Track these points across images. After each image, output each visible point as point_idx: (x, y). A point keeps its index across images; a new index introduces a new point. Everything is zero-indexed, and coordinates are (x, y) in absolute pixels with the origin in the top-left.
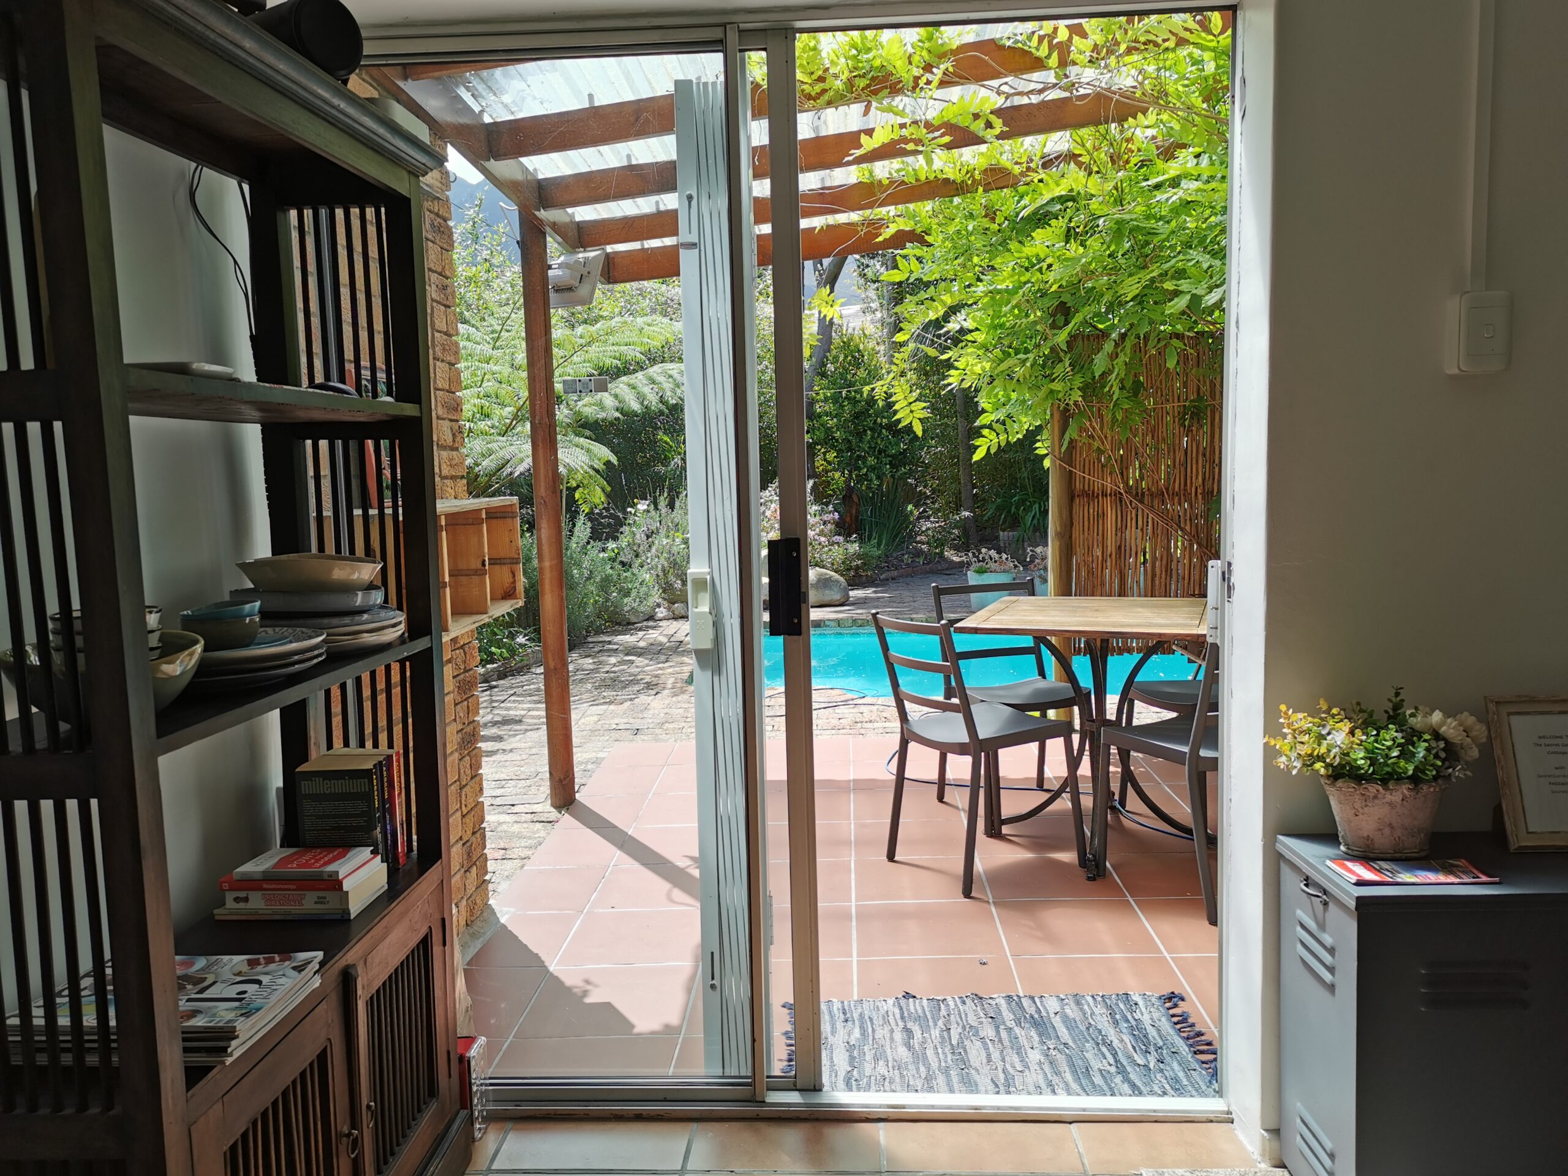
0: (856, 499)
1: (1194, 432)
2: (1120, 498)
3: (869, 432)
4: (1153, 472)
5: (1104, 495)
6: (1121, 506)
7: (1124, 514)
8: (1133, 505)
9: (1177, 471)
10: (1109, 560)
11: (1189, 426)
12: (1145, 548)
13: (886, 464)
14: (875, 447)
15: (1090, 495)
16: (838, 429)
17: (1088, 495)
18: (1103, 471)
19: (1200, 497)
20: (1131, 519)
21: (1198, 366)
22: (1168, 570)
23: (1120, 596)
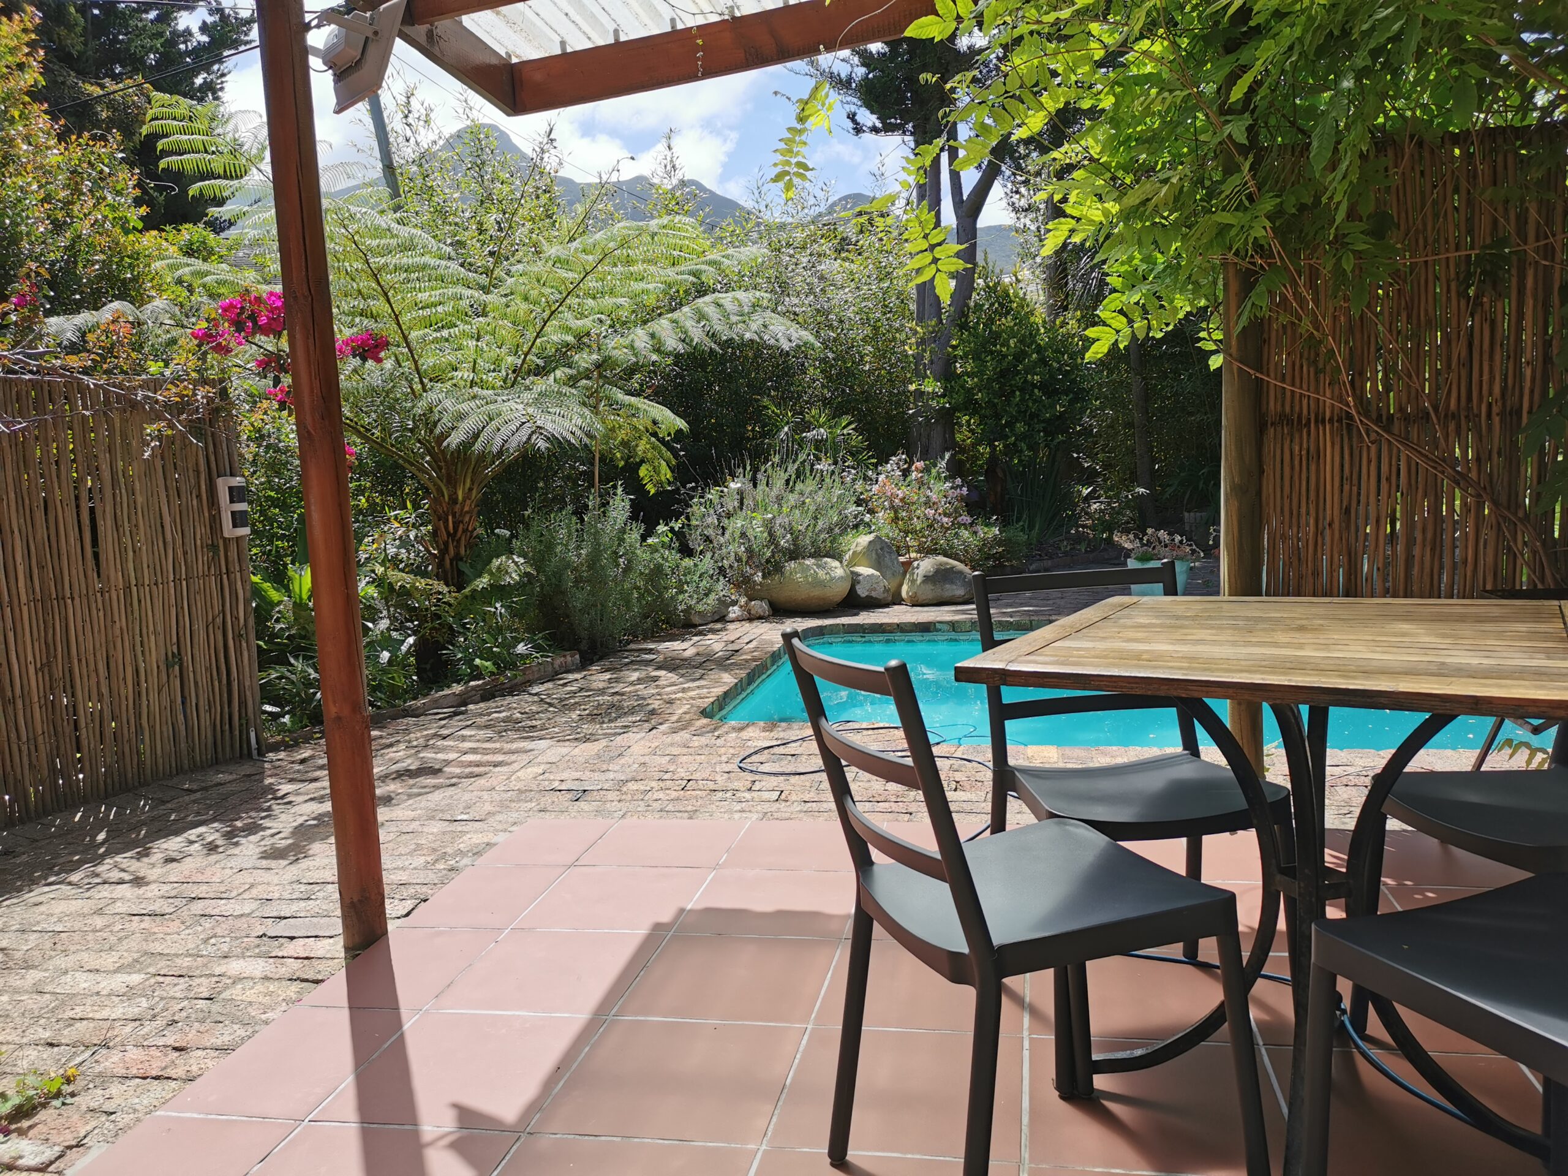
0: (1000, 474)
1: (1487, 307)
2: (1349, 426)
3: (1018, 393)
4: (1410, 377)
5: (1320, 420)
6: (1350, 439)
7: (1356, 452)
8: (1373, 436)
9: (1453, 376)
10: (1327, 532)
11: (1477, 296)
12: (1394, 511)
13: (1039, 431)
14: (1026, 411)
15: (1294, 423)
16: (980, 391)
17: (1290, 422)
18: (1317, 380)
19: (1496, 420)
20: (1369, 461)
21: (1495, 184)
22: (1436, 546)
23: (1347, 594)
